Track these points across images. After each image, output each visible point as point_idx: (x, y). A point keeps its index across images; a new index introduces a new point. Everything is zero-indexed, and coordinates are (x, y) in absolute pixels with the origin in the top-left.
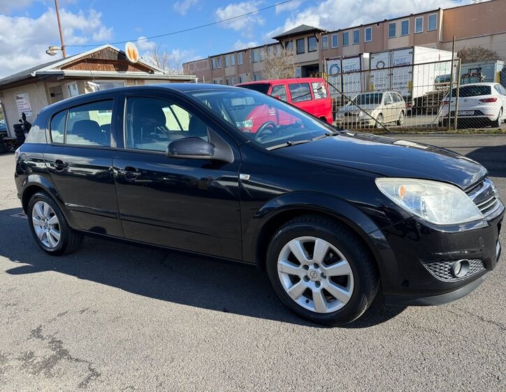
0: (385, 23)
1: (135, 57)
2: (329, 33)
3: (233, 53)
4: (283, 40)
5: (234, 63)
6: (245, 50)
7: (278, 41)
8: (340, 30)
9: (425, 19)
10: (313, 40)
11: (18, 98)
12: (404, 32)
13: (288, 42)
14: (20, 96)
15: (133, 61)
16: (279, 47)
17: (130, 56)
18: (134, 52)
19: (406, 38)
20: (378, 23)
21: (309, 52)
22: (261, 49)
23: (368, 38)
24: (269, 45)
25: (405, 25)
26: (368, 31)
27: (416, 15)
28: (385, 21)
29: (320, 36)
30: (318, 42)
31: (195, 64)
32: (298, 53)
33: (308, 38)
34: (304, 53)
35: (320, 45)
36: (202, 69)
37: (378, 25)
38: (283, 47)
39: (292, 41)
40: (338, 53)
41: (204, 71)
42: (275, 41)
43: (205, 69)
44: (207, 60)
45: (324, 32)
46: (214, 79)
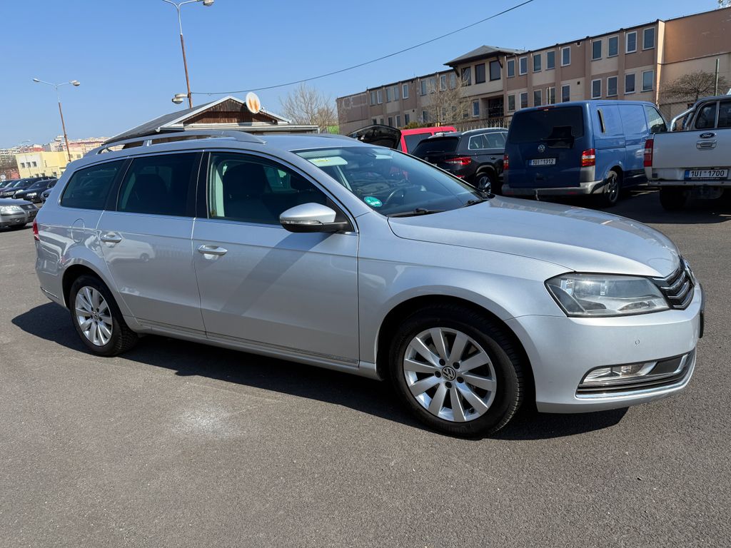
0: (586, 42)
1: (256, 107)
2: (518, 55)
3: (396, 84)
4: (458, 66)
5: (397, 97)
6: (412, 80)
7: (452, 68)
8: (530, 52)
9: (640, 35)
10: (495, 65)
12: (613, 52)
13: (465, 69)
15: (254, 111)
16: (454, 74)
17: (251, 107)
19: (614, 60)
20: (578, 42)
21: (491, 80)
22: (431, 78)
23: (566, 60)
24: (440, 73)
25: (613, 44)
26: (566, 52)
27: (627, 30)
28: (588, 38)
29: (505, 60)
30: (502, 67)
31: (351, 99)
32: (477, 83)
33: (490, 63)
34: (485, 81)
35: (504, 72)
36: (359, 106)
37: (579, 44)
38: (458, 75)
39: (470, 67)
40: (527, 82)
41: (361, 107)
42: (448, 68)
43: (363, 105)
44: (365, 94)
45: (510, 55)
46: (373, 118)
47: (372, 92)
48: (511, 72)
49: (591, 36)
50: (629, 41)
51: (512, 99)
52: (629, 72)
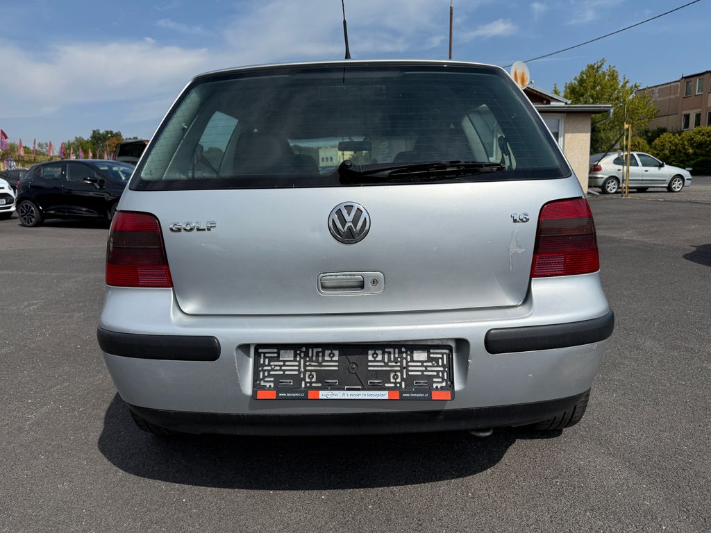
1: (523, 81)
18: (523, 75)
31: (656, 90)
36: (667, 98)
41: (670, 99)
43: (672, 96)
44: (679, 83)
46: (685, 112)
47: (688, 80)
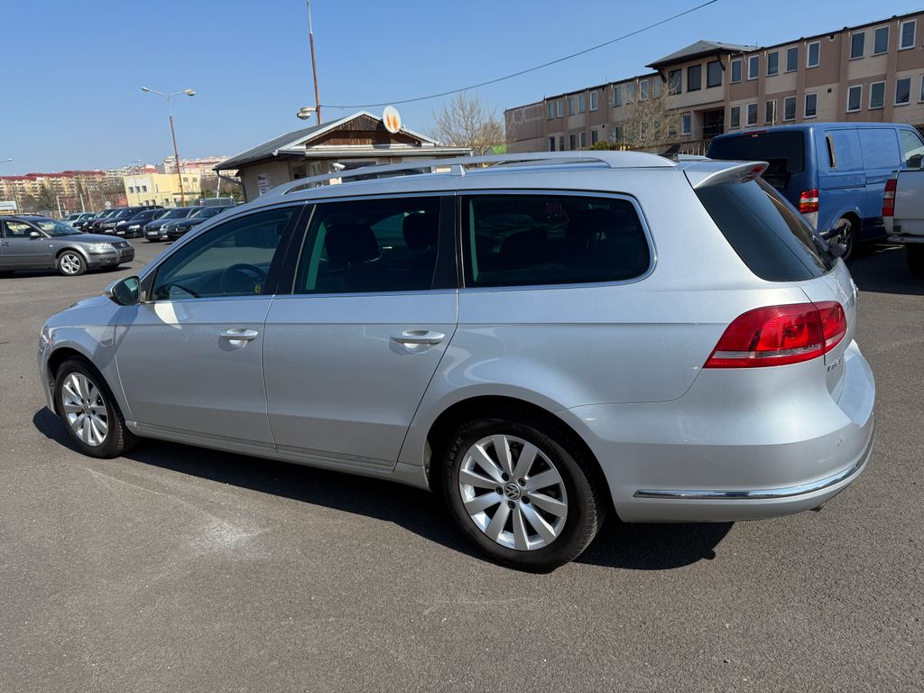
0: (844, 34)
1: (395, 124)
2: (747, 53)
3: (582, 91)
4: (665, 69)
5: (583, 108)
6: (603, 87)
7: (656, 71)
8: (763, 49)
9: (921, 24)
10: (715, 67)
11: (260, 178)
12: (880, 48)
13: (674, 72)
14: (262, 176)
15: (392, 130)
16: (658, 80)
17: (389, 124)
18: (395, 119)
19: (882, 60)
20: (832, 35)
21: (708, 87)
22: (628, 84)
23: (813, 59)
24: (641, 78)
25: (881, 37)
26: (814, 49)
27: (902, 18)
28: (846, 30)
29: (729, 61)
30: (724, 70)
31: (523, 111)
32: (689, 90)
33: (708, 63)
34: (700, 89)
35: (727, 76)
36: (533, 119)
37: (832, 38)
38: (664, 80)
39: (680, 70)
40: (757, 88)
41: (536, 121)
42: (652, 71)
43: (538, 118)
44: (542, 104)
45: (736, 53)
46: (551, 135)
47: (550, 102)
48: (737, 76)
49: (850, 26)
50: (904, 33)
51: (736, 112)
52: (902, 75)
